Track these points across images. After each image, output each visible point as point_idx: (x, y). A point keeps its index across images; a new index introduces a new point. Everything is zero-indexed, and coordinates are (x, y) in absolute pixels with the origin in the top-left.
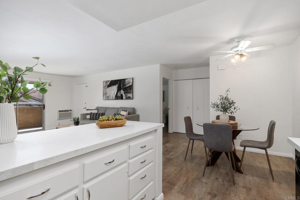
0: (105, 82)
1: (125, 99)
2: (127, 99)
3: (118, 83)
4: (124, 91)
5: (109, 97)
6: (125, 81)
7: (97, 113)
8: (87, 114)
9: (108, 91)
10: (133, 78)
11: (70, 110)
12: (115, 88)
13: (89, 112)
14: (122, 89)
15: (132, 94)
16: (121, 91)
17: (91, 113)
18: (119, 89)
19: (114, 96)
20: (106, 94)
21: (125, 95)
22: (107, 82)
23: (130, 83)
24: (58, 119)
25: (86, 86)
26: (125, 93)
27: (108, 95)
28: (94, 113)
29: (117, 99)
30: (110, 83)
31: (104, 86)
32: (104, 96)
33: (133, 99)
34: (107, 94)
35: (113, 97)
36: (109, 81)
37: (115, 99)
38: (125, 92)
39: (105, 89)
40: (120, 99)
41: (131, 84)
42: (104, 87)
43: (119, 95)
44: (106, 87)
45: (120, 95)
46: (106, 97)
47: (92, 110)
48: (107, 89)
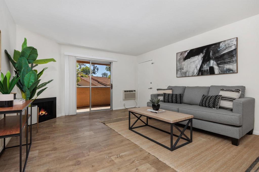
0: (180, 54)
1: (220, 74)
2: (224, 74)
3: (205, 51)
4: (216, 61)
5: (187, 73)
6: (219, 45)
7: (173, 95)
8: (159, 95)
9: (184, 65)
10: (237, 38)
11: (134, 91)
12: (198, 60)
13: (161, 92)
14: (212, 59)
15: (235, 64)
16: (209, 63)
17: (165, 94)
18: (206, 60)
19: (196, 71)
20: (181, 69)
21: (219, 67)
22: (182, 53)
23: (231, 46)
24: (124, 99)
25: (152, 63)
26: (218, 65)
27: (185, 70)
28: (169, 94)
29: (202, 75)
30: (188, 53)
31: (178, 59)
32: (179, 73)
33: (237, 73)
34: (183, 69)
35: (193, 73)
36: (187, 51)
37: (198, 75)
38: (219, 62)
39: (180, 63)
40: (208, 75)
41: (233, 48)
42: (178, 61)
43: (206, 67)
44: (182, 60)
45: (208, 68)
46: (181, 74)
47: (164, 90)
48: (183, 63)
